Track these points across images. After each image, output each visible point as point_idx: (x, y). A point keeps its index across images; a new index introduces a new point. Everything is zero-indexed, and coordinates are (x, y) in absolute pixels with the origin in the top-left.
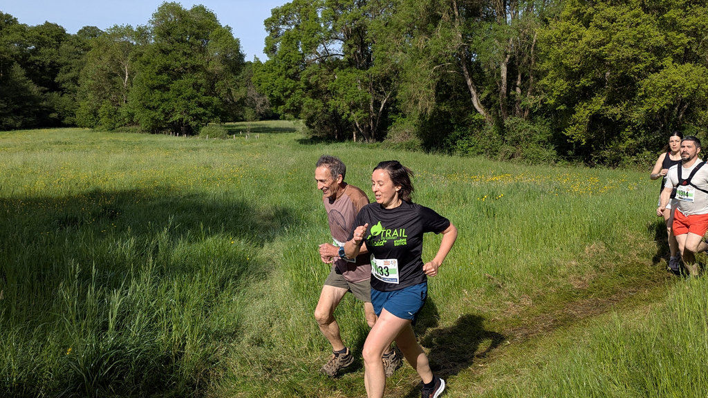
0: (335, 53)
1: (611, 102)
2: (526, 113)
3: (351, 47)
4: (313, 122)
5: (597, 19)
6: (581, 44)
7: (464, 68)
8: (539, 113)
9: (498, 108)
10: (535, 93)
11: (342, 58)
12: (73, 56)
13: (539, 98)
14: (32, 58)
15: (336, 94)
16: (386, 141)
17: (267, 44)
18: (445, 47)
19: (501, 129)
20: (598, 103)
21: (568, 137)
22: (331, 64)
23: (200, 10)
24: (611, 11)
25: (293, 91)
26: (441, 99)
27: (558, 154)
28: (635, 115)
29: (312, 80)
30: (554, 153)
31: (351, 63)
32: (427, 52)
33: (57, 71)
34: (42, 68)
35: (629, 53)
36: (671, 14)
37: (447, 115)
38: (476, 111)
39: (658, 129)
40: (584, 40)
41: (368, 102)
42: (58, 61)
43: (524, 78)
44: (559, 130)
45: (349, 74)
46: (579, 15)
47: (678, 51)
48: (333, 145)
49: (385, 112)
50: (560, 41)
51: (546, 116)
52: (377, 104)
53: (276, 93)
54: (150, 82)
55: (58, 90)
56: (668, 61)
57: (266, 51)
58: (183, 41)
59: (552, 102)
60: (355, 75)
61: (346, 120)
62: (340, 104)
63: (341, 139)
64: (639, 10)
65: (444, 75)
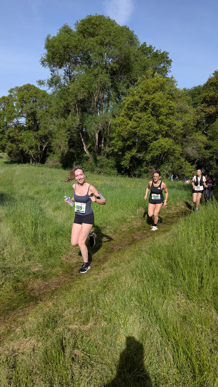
0: (22, 123)
1: (138, 152)
2: (106, 154)
3: (29, 121)
4: (11, 154)
5: (134, 117)
6: (128, 127)
7: (81, 134)
8: (111, 155)
9: (94, 152)
10: (109, 146)
11: (25, 126)
13: (111, 149)
15: (23, 142)
16: (46, 164)
18: (73, 124)
19: (96, 161)
20: (134, 152)
21: (122, 165)
22: (20, 128)
24: (139, 114)
26: (70, 147)
27: (118, 172)
28: (147, 157)
29: (11, 135)
30: (117, 171)
31: (29, 128)
32: (65, 126)
35: (146, 132)
36: (161, 117)
37: (73, 154)
38: (85, 153)
39: (155, 163)
40: (129, 125)
41: (38, 146)
43: (105, 140)
44: (119, 162)
45: (29, 133)
46: (127, 115)
47: (164, 133)
48: (21, 165)
49: (45, 151)
50: (120, 125)
51: (114, 156)
52: (41, 147)
56: (160, 136)
59: (116, 150)
60: (31, 134)
61: (27, 154)
62: (24, 146)
63: (25, 162)
64: (150, 115)
65: (72, 136)
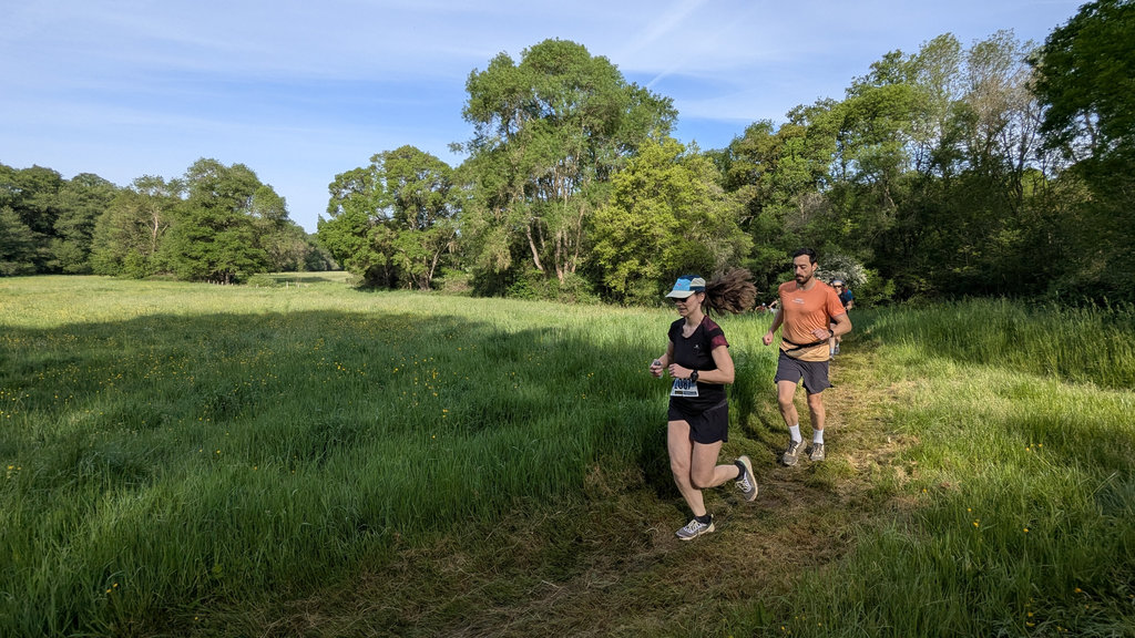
7: (529, 235)
8: (587, 270)
9: (554, 265)
10: (581, 256)
12: (77, 203)
13: (586, 259)
14: (26, 202)
15: (400, 251)
17: (331, 205)
21: (612, 287)
23: (241, 168)
25: (360, 247)
29: (378, 238)
33: (57, 217)
34: (37, 213)
38: (536, 267)
42: (57, 207)
53: (343, 248)
54: (192, 233)
55: (58, 237)
57: (329, 211)
58: (226, 196)
